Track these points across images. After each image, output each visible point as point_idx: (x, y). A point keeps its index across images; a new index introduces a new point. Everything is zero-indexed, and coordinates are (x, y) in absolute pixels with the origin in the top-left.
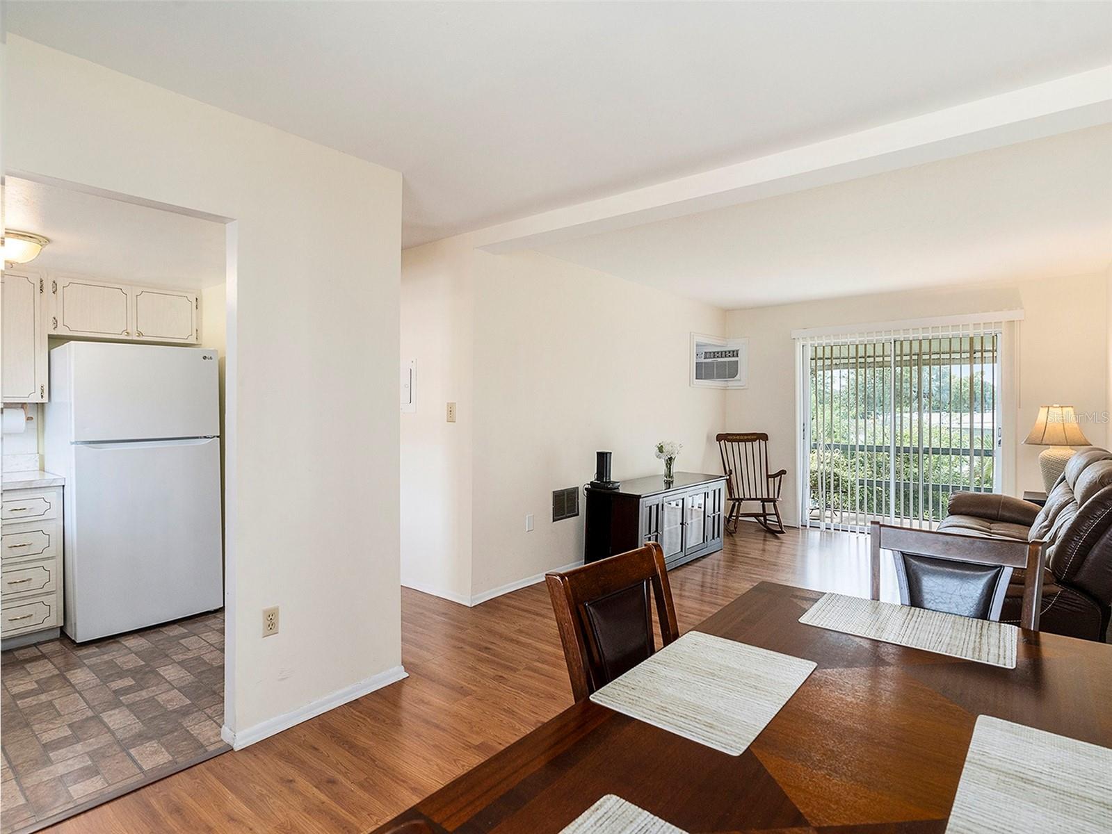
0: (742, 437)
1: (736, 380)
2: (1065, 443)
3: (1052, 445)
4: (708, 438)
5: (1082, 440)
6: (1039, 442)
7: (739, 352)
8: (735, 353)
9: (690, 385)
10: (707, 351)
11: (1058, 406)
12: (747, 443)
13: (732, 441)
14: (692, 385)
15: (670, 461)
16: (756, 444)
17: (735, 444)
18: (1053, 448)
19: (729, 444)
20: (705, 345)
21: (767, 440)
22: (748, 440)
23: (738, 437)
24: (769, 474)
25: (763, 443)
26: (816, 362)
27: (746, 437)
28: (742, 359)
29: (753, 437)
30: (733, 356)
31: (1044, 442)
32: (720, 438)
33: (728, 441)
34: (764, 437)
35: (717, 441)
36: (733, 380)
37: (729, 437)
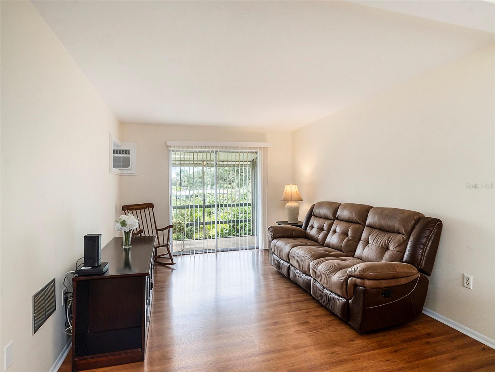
0: (138, 207)
1: (129, 170)
7: (130, 151)
12: (137, 211)
13: (132, 210)
14: (111, 171)
16: (147, 210)
21: (154, 207)
22: (142, 209)
23: (135, 207)
24: (157, 229)
25: (151, 209)
27: (140, 207)
28: (133, 157)
29: (144, 206)
30: (126, 153)
32: (124, 208)
33: (129, 210)
34: (151, 206)
35: (123, 210)
36: (127, 170)
37: (130, 207)
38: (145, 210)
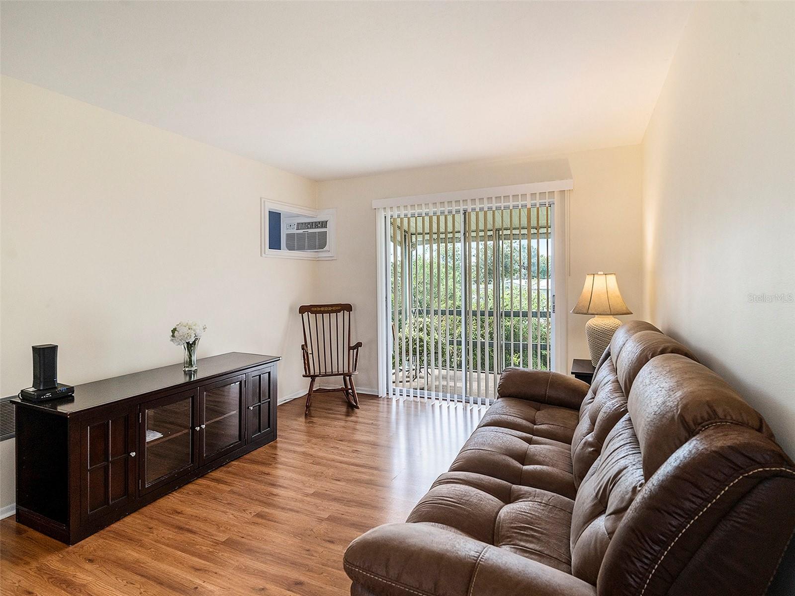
0: (326, 309)
1: (325, 251)
2: (609, 313)
3: (597, 315)
4: (291, 309)
5: (624, 308)
6: (585, 312)
7: (328, 223)
8: (324, 224)
9: (261, 256)
10: (299, 222)
11: (602, 273)
12: (331, 314)
13: (316, 313)
14: (263, 255)
15: (190, 346)
16: (340, 314)
17: (319, 316)
18: (598, 317)
19: (312, 316)
20: (298, 216)
21: (351, 310)
22: (333, 312)
23: (322, 309)
24: (351, 346)
25: (347, 314)
26: (416, 237)
27: (330, 309)
28: (330, 230)
29: (338, 308)
30: (323, 227)
31: (590, 311)
32: (303, 310)
33: (311, 314)
34: (348, 308)
35: (300, 313)
36: (323, 251)
37: (313, 309)
38: (338, 314)
